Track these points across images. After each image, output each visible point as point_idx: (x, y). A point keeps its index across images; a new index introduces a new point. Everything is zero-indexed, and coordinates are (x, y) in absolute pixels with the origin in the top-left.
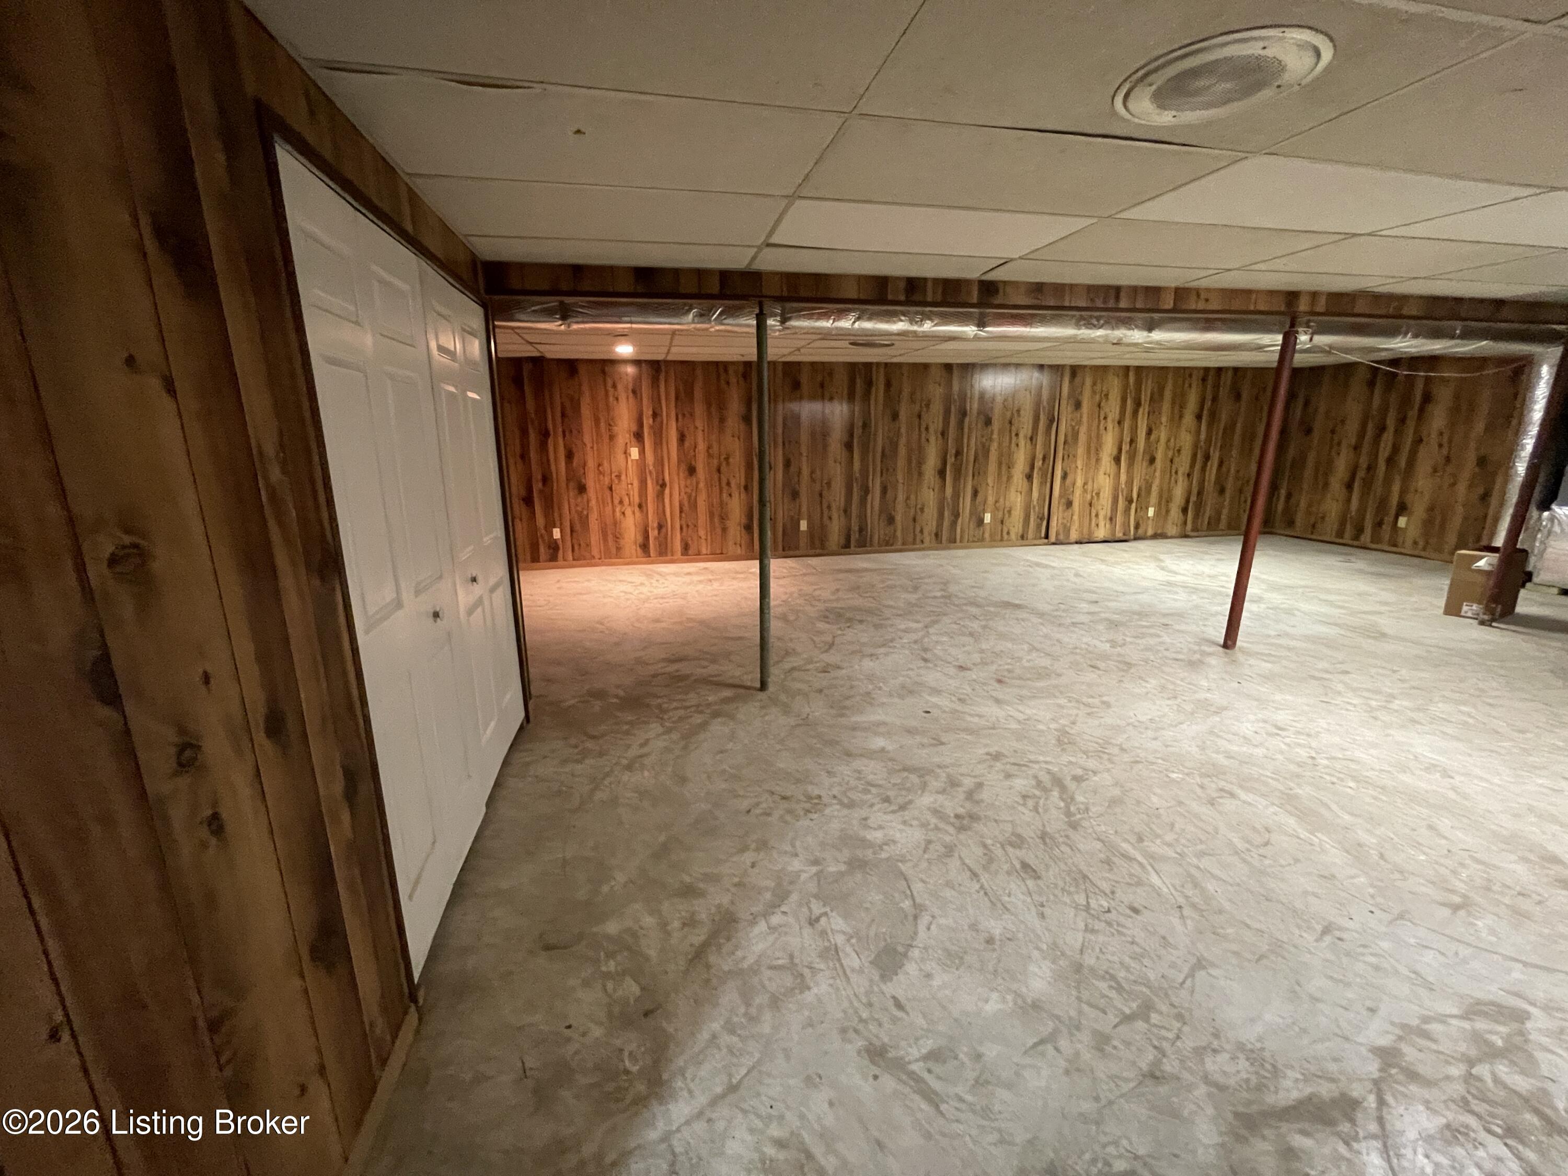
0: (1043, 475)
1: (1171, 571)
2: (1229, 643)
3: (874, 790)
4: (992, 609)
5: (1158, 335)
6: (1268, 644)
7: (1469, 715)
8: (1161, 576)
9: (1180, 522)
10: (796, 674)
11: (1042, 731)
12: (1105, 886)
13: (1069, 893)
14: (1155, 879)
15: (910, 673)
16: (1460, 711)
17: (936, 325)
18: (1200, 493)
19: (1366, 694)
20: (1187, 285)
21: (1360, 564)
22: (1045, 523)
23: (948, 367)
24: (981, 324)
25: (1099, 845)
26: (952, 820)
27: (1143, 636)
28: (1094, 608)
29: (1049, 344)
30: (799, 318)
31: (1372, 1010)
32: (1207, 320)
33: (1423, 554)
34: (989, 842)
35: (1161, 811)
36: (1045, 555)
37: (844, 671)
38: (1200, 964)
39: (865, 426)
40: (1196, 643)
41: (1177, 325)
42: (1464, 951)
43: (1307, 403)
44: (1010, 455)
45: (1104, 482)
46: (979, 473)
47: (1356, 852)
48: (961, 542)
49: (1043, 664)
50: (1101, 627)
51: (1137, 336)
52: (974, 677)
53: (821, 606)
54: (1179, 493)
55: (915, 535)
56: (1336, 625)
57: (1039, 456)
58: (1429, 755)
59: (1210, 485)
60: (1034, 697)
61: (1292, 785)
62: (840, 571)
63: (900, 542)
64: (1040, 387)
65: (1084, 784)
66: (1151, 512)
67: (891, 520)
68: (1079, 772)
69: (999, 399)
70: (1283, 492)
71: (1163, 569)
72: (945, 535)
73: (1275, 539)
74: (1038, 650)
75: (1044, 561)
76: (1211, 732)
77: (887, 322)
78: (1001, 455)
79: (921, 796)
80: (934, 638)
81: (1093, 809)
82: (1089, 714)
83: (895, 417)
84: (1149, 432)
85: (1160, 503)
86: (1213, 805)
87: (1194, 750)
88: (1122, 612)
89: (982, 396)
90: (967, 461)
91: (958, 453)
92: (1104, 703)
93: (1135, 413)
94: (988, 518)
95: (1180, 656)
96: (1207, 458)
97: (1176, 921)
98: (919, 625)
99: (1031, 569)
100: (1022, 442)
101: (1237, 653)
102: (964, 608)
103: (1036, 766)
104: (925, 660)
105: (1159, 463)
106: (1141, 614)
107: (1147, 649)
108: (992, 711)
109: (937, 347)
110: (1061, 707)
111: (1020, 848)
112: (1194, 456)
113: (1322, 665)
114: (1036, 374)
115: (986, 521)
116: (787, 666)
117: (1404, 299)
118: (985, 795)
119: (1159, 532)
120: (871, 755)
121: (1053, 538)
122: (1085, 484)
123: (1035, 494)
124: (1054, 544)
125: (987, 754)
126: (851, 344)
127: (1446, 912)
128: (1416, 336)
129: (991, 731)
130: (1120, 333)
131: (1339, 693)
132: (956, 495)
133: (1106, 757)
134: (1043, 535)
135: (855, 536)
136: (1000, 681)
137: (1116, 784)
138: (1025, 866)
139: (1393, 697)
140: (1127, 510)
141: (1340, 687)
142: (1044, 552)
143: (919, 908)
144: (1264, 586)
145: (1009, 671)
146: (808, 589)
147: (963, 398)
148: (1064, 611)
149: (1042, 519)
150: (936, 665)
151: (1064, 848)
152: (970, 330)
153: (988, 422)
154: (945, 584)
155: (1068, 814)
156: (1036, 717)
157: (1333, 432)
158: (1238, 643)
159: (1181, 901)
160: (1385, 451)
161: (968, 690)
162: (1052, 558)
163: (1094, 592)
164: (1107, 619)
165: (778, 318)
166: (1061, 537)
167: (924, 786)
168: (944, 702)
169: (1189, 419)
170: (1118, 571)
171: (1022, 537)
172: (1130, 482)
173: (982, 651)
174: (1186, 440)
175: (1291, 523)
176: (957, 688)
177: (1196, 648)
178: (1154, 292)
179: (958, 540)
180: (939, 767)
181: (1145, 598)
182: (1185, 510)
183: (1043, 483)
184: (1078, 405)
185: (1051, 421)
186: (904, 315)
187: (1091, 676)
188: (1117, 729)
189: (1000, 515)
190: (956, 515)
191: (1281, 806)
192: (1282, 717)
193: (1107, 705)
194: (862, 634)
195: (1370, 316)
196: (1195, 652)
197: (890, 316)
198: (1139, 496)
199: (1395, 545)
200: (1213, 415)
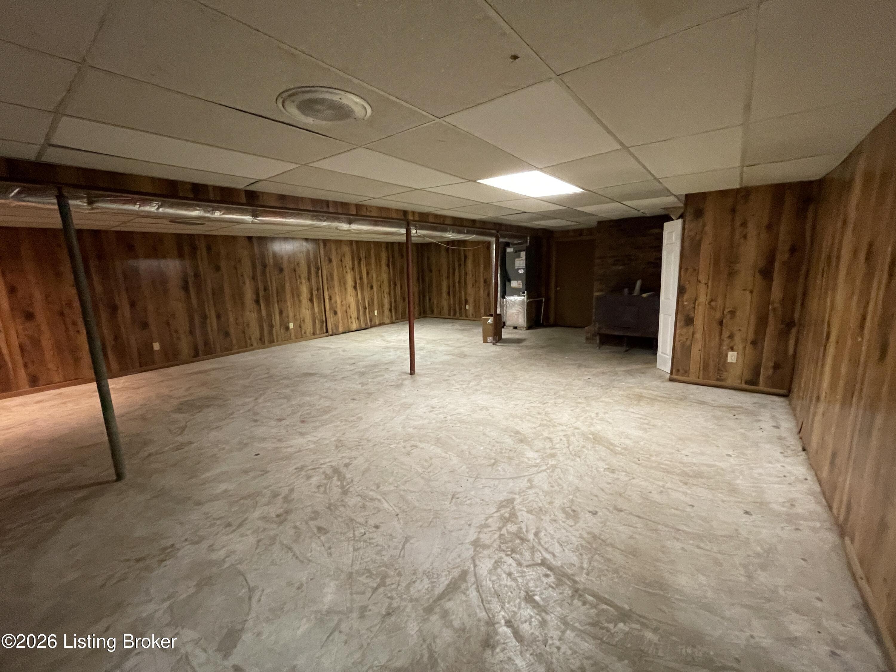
0: (319, 298)
1: (387, 341)
2: (413, 372)
3: (218, 522)
4: (298, 379)
5: (355, 227)
6: (428, 369)
7: (492, 382)
8: (384, 344)
9: (390, 316)
10: (152, 458)
11: (327, 444)
12: (362, 520)
13: (344, 534)
14: (386, 505)
15: (245, 432)
16: (490, 382)
17: (223, 214)
18: (395, 301)
19: (461, 383)
20: (360, 203)
21: (457, 326)
22: (324, 325)
23: (250, 238)
24: (255, 216)
25: (359, 499)
26: (275, 519)
27: (377, 376)
28: (352, 367)
29: (306, 228)
30: (103, 201)
31: (470, 525)
32: (376, 221)
33: (475, 319)
34: (298, 524)
35: (387, 467)
36: (327, 342)
37: (195, 445)
38: (407, 540)
39: (196, 275)
40: (400, 375)
41: (362, 222)
42: (496, 482)
43: (428, 258)
44: (298, 288)
45: (351, 300)
46: (281, 300)
47: (461, 454)
48: (277, 341)
49: (327, 405)
50: (356, 377)
51: (345, 226)
52: (288, 423)
53: (175, 402)
54: (386, 301)
55: (246, 342)
56: (451, 354)
57: (315, 288)
58: (482, 403)
59: (399, 299)
60: (322, 425)
61: (438, 433)
62: (190, 374)
63: (236, 347)
64: (308, 252)
65: (350, 467)
66: (376, 313)
67: (227, 334)
68: (347, 461)
69: (286, 258)
70: (427, 298)
71: (384, 341)
72: (266, 339)
73: (428, 319)
74: (324, 397)
75: (327, 345)
76: (407, 418)
77: (186, 210)
78: (292, 289)
79: (254, 512)
80: (262, 405)
81: (355, 479)
82: (351, 426)
83: (218, 269)
84: (368, 274)
85: (379, 308)
86: (409, 455)
87: (400, 429)
88: (366, 367)
89: (275, 255)
90: (272, 293)
91: (265, 289)
92: (358, 418)
93: (359, 263)
94: (291, 326)
95: (393, 383)
96: (395, 284)
97: (396, 523)
98: (253, 399)
99: (320, 352)
100: (304, 281)
101: (416, 377)
102: (281, 381)
103: (324, 466)
104: (256, 421)
105: (375, 289)
106: (375, 366)
107: (379, 383)
108: (300, 441)
109: (236, 227)
110: (337, 426)
111: (316, 519)
112: (390, 284)
113: (447, 373)
114: (305, 244)
115: (291, 328)
116: (145, 454)
117: (444, 217)
118: (295, 495)
119: (382, 322)
120: (216, 498)
121: (330, 333)
122: (342, 302)
123: (316, 309)
124: (331, 335)
125: (296, 469)
126: (170, 221)
127: (490, 468)
128: (453, 232)
129: (299, 453)
130: (335, 224)
131: (453, 385)
132: (270, 315)
133: (360, 447)
134: (325, 331)
135: (201, 348)
136: (303, 422)
137: (366, 461)
138: (319, 529)
139: (470, 381)
140: (365, 312)
141: (453, 382)
142: (327, 341)
143: (251, 590)
144: (425, 342)
145: (308, 414)
146: (165, 391)
147: (263, 256)
148: (338, 372)
149: (322, 322)
150: (263, 422)
151: (341, 509)
152: (248, 218)
153: (281, 270)
154: (268, 369)
155: (342, 487)
156: (324, 437)
157: (439, 271)
158: (416, 371)
159: (398, 511)
160: (457, 280)
161: (283, 432)
162: (331, 343)
163: (352, 358)
164: (359, 372)
165: (85, 200)
166: (335, 331)
167: (255, 506)
168: (268, 445)
169: (384, 267)
170: (363, 345)
171: (314, 334)
172: (363, 299)
173: (292, 406)
174: (385, 276)
175: (432, 312)
176: (277, 433)
177: (399, 378)
178: (345, 205)
179: (276, 341)
180: (265, 488)
181: (376, 357)
182: (390, 310)
183: (319, 303)
184: (330, 261)
185: (318, 269)
186: (198, 207)
187: (352, 405)
188: (366, 430)
189: (298, 323)
190: (271, 326)
191: (435, 444)
192: (434, 402)
193: (360, 419)
194: (211, 414)
195: (436, 223)
196: (399, 380)
197: (188, 206)
198: (369, 305)
199: (467, 317)
200: (394, 263)
